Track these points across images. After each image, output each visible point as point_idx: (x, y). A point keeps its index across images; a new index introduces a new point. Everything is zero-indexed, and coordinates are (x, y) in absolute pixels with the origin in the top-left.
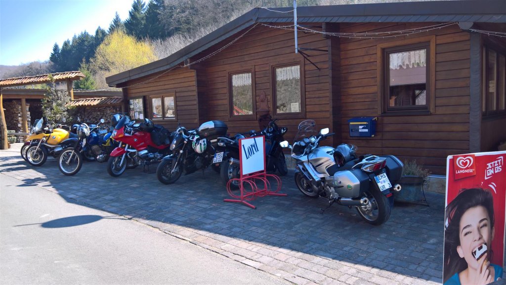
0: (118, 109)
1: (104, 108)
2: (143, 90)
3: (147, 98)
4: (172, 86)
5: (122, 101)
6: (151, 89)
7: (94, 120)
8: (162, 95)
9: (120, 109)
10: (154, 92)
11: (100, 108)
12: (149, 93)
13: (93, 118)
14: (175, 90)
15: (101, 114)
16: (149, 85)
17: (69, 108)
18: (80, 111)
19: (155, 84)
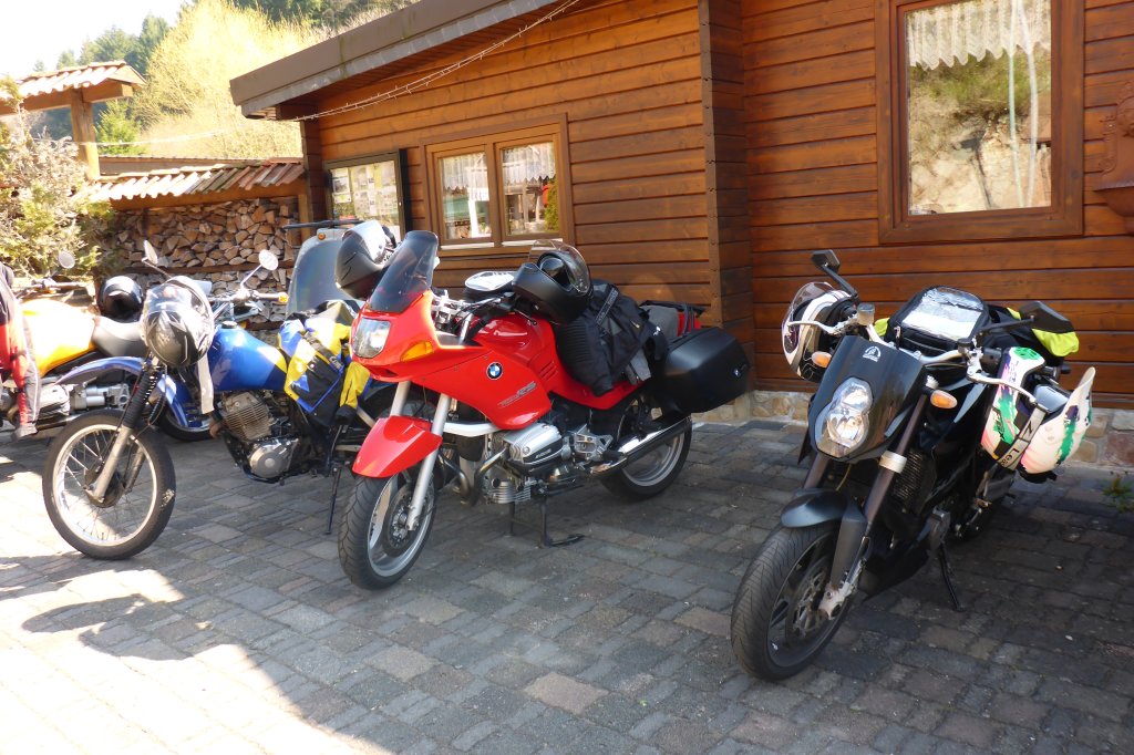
0: (284, 211)
1: (228, 209)
2: (398, 124)
3: (417, 157)
4: (549, 95)
5: (303, 177)
6: (436, 116)
7: (186, 256)
8: (489, 140)
9: (295, 207)
10: (447, 130)
11: (208, 209)
12: (426, 133)
13: (184, 248)
14: (562, 109)
15: (213, 233)
16: (427, 100)
17: (85, 212)
18: (130, 221)
19: (457, 93)
